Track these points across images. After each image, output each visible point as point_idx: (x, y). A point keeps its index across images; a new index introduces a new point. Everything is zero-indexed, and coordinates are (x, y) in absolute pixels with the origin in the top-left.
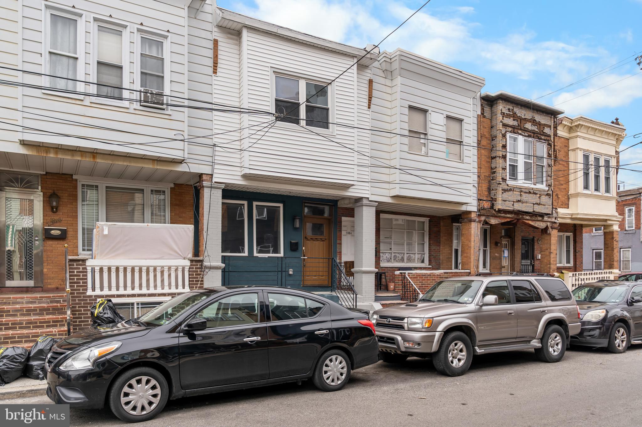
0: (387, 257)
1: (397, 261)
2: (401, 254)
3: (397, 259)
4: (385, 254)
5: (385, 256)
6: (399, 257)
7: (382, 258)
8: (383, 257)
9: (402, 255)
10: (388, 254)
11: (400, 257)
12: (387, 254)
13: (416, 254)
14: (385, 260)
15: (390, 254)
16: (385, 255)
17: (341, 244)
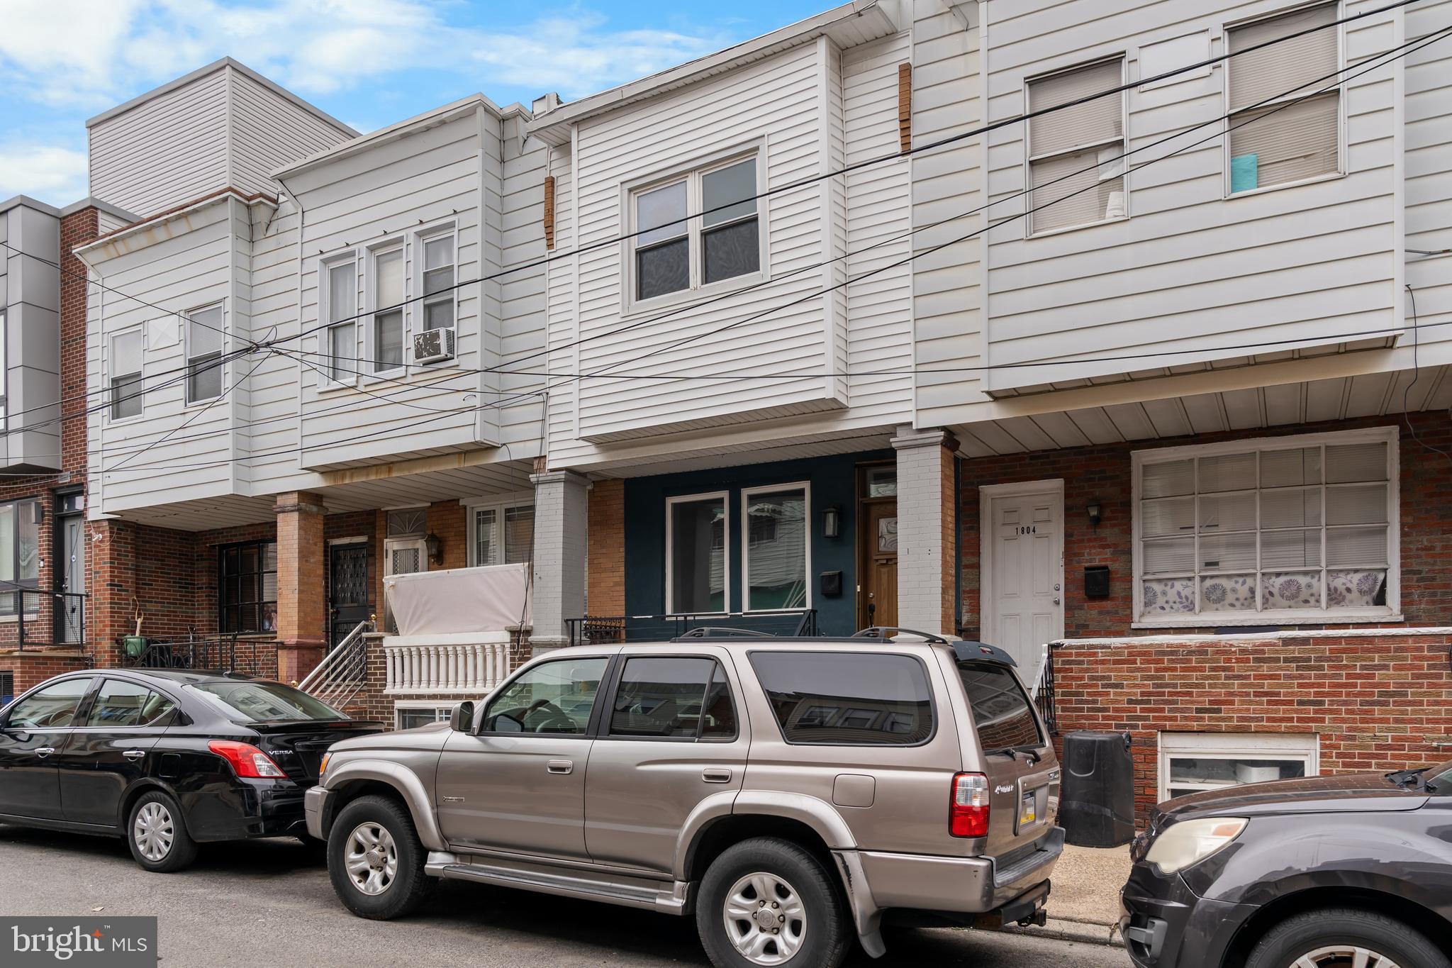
0: (1179, 593)
1: (1232, 605)
2: (1241, 580)
3: (1230, 598)
4: (1170, 583)
5: (1174, 591)
6: (1234, 590)
7: (1165, 599)
8: (1164, 593)
9: (1249, 581)
10: (1185, 583)
11: (1243, 591)
12: (1178, 586)
13: (1323, 574)
14: (1175, 606)
15: (1190, 583)
16: (1172, 586)
17: (977, 566)
